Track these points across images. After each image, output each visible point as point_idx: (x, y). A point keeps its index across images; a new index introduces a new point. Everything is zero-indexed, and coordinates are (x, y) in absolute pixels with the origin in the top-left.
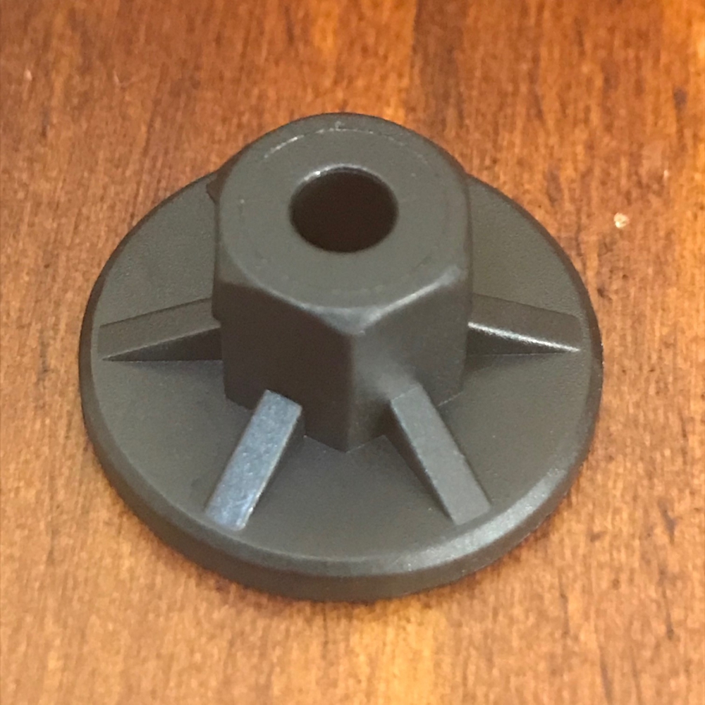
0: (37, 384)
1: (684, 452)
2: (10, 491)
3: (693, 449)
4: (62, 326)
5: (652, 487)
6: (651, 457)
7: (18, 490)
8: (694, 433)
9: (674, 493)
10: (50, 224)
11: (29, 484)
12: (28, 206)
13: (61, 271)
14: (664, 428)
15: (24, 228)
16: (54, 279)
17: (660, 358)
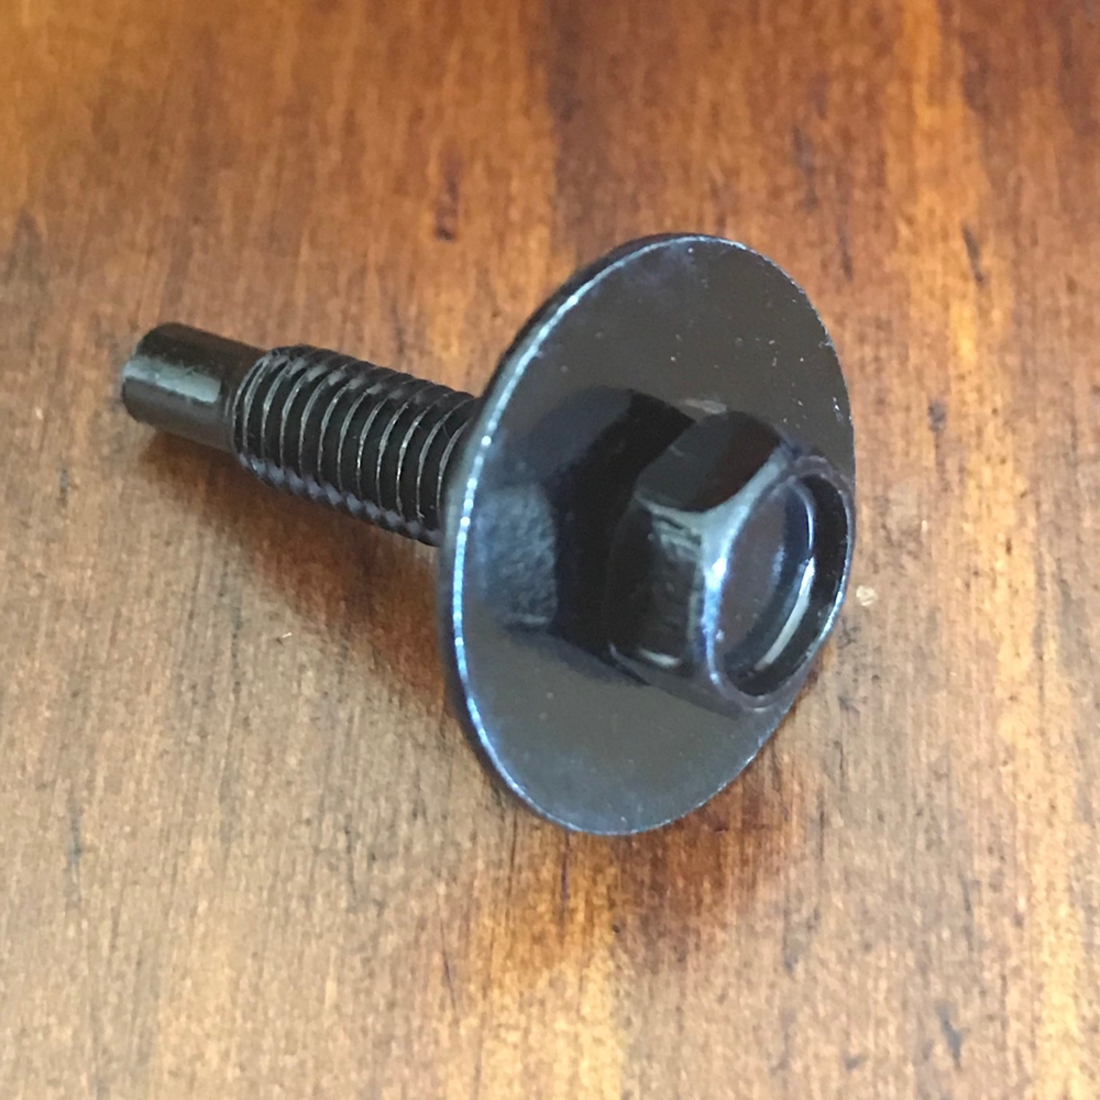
0: (67, 870)
1: (968, 932)
2: (36, 1031)
3: (981, 927)
4: (100, 782)
5: (927, 985)
6: (924, 943)
7: (47, 1030)
8: (981, 903)
9: (957, 993)
10: (77, 632)
11: (63, 1021)
12: (46, 606)
13: (95, 701)
14: (940, 899)
15: (41, 641)
16: (85, 712)
17: (930, 796)
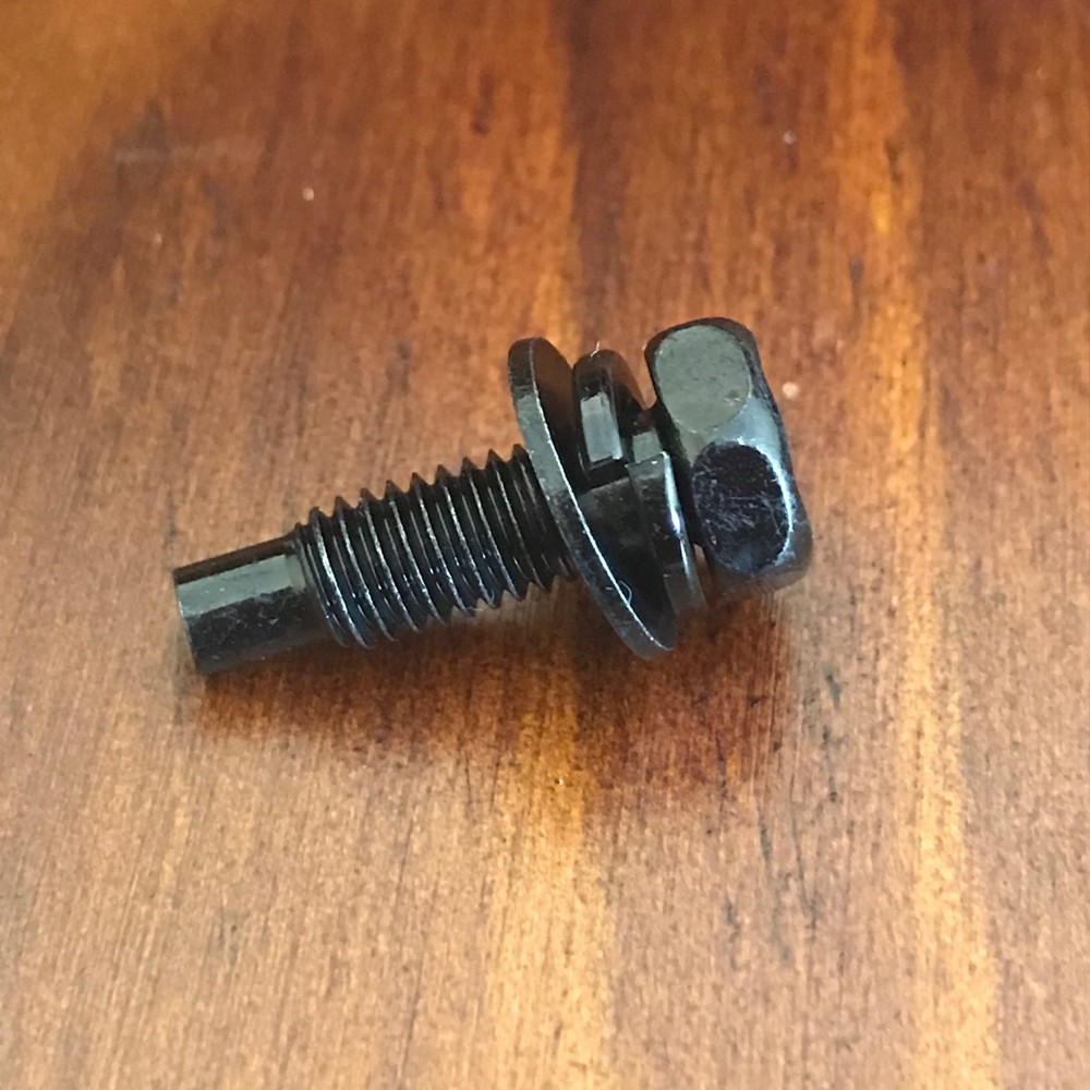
0: (164, 547)
1: (852, 619)
2: (135, 651)
3: (862, 617)
4: (192, 488)
5: (817, 653)
6: (817, 623)
7: (143, 652)
8: (863, 599)
9: (840, 659)
10: (179, 389)
11: (155, 646)
12: (157, 369)
13: (192, 436)
14: (831, 595)
15: (151, 393)
16: (184, 443)
17: (830, 527)
